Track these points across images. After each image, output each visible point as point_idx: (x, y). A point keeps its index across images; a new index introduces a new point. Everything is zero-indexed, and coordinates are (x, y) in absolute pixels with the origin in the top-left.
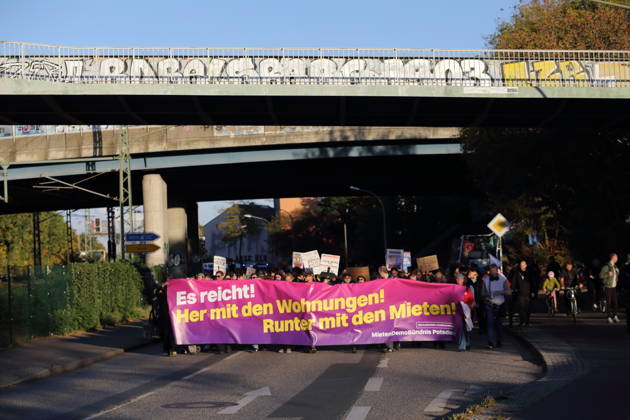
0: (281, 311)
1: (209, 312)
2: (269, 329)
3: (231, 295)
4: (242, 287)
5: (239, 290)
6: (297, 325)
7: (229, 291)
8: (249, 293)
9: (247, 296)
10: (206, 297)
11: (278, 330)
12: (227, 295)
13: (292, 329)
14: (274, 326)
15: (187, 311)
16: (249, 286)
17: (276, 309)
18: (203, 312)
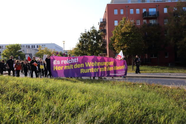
0: (87, 66)
1: (64, 67)
2: (82, 72)
3: (71, 61)
4: (74, 59)
5: (73, 60)
6: (92, 70)
7: (70, 60)
8: (76, 60)
9: (76, 62)
10: (63, 62)
11: (85, 72)
12: (70, 62)
13: (91, 72)
14: (84, 71)
15: (57, 66)
16: (76, 58)
17: (85, 65)
18: (62, 67)
